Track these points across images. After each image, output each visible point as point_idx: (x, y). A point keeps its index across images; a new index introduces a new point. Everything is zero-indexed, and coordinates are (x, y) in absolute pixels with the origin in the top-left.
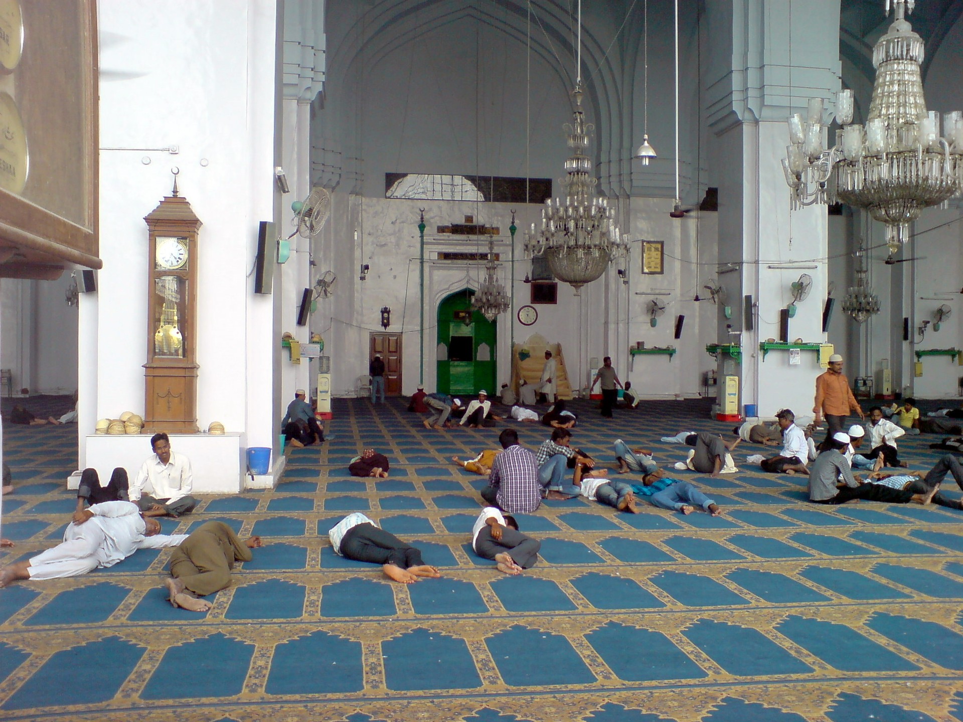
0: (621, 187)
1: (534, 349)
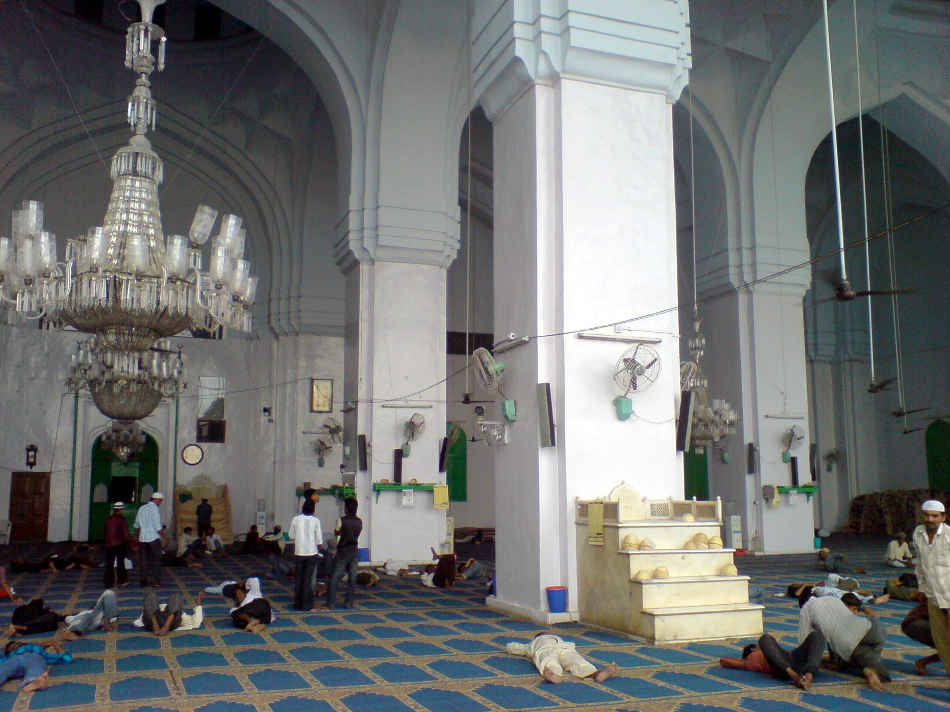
0: (290, 325)
1: (198, 490)
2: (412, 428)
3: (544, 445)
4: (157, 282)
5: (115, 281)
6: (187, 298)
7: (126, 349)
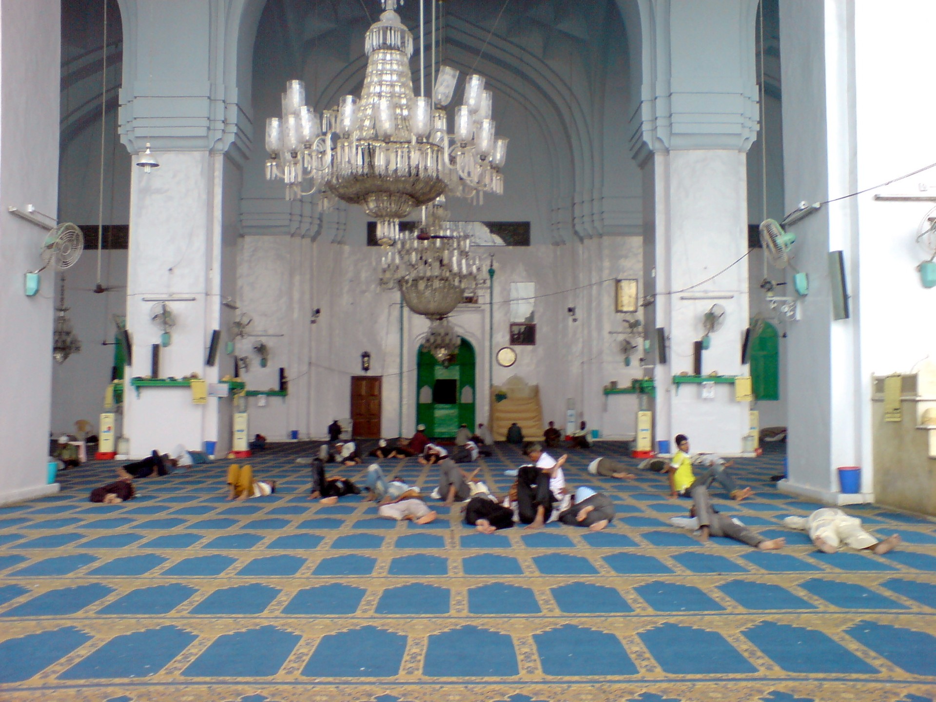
0: (594, 227)
1: (512, 390)
2: (711, 320)
3: (837, 317)
4: (408, 147)
5: (369, 148)
6: (437, 161)
7: (387, 215)
